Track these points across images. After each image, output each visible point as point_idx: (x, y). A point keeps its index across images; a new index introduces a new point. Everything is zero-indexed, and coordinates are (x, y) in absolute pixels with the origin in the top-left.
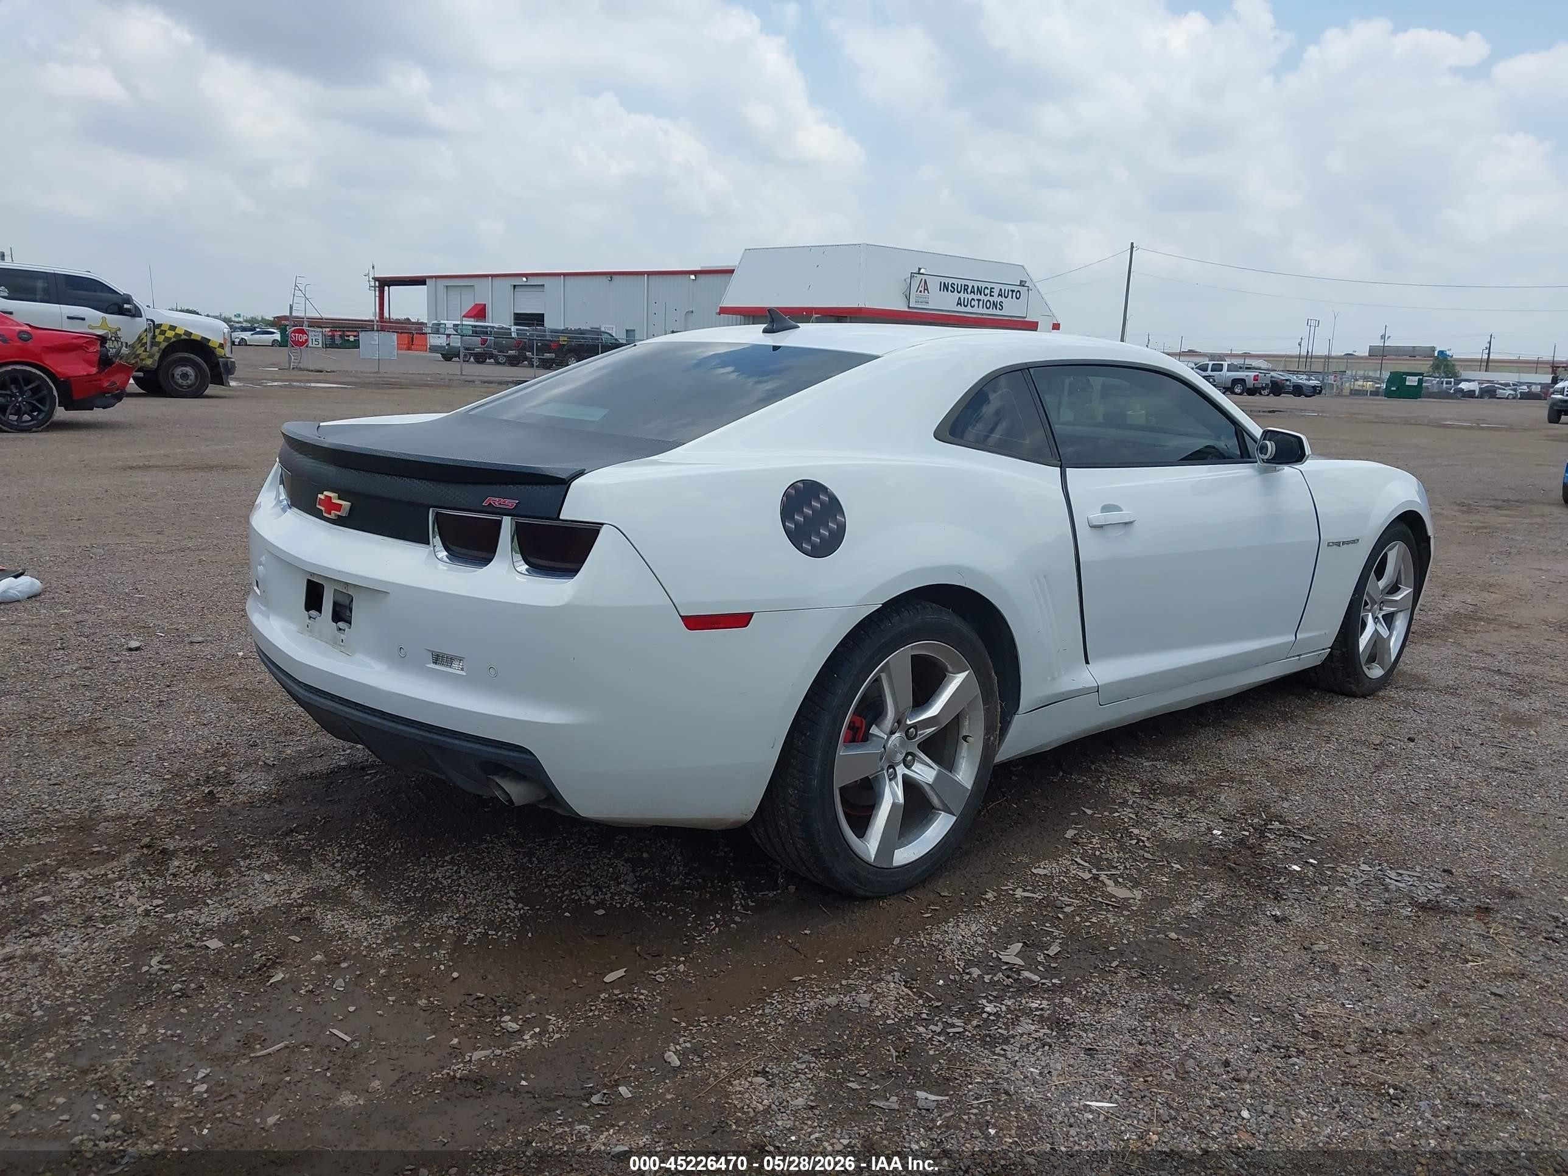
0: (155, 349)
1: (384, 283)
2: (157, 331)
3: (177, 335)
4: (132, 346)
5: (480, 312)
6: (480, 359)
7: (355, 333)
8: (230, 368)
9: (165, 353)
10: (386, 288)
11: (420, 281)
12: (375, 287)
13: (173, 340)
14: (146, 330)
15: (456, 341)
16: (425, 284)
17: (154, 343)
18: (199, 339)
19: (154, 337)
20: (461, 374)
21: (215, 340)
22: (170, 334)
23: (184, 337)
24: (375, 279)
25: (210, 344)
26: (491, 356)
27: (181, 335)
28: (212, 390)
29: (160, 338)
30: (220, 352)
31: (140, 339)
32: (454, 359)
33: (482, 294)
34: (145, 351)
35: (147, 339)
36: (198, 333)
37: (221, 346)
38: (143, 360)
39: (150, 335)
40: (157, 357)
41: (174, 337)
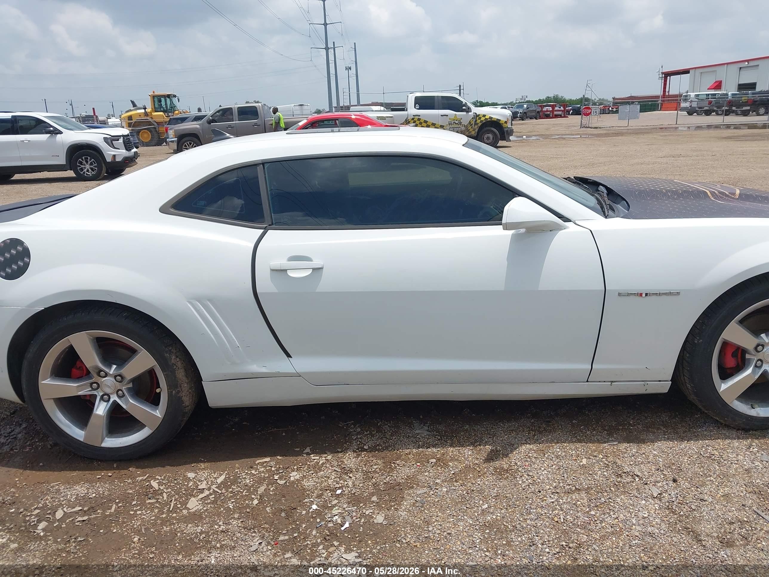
0: (476, 126)
1: (667, 75)
2: (478, 118)
3: (486, 119)
4: (467, 126)
5: (718, 85)
6: (708, 113)
7: (617, 107)
8: (511, 132)
9: (481, 128)
10: (669, 77)
11: (686, 72)
12: (662, 77)
13: (484, 121)
14: (473, 118)
15: (694, 105)
16: (689, 73)
17: (476, 124)
18: (496, 120)
19: (476, 121)
20: (676, 124)
21: (503, 120)
22: (483, 119)
23: (489, 120)
24: (663, 73)
25: (501, 122)
26: (714, 111)
27: (487, 119)
28: (501, 143)
29: (478, 121)
30: (505, 125)
31: (470, 122)
32: (694, 114)
33: (721, 75)
34: (472, 128)
35: (473, 123)
36: (495, 117)
37: (506, 122)
38: (471, 132)
39: (474, 120)
40: (477, 131)
41: (485, 120)
